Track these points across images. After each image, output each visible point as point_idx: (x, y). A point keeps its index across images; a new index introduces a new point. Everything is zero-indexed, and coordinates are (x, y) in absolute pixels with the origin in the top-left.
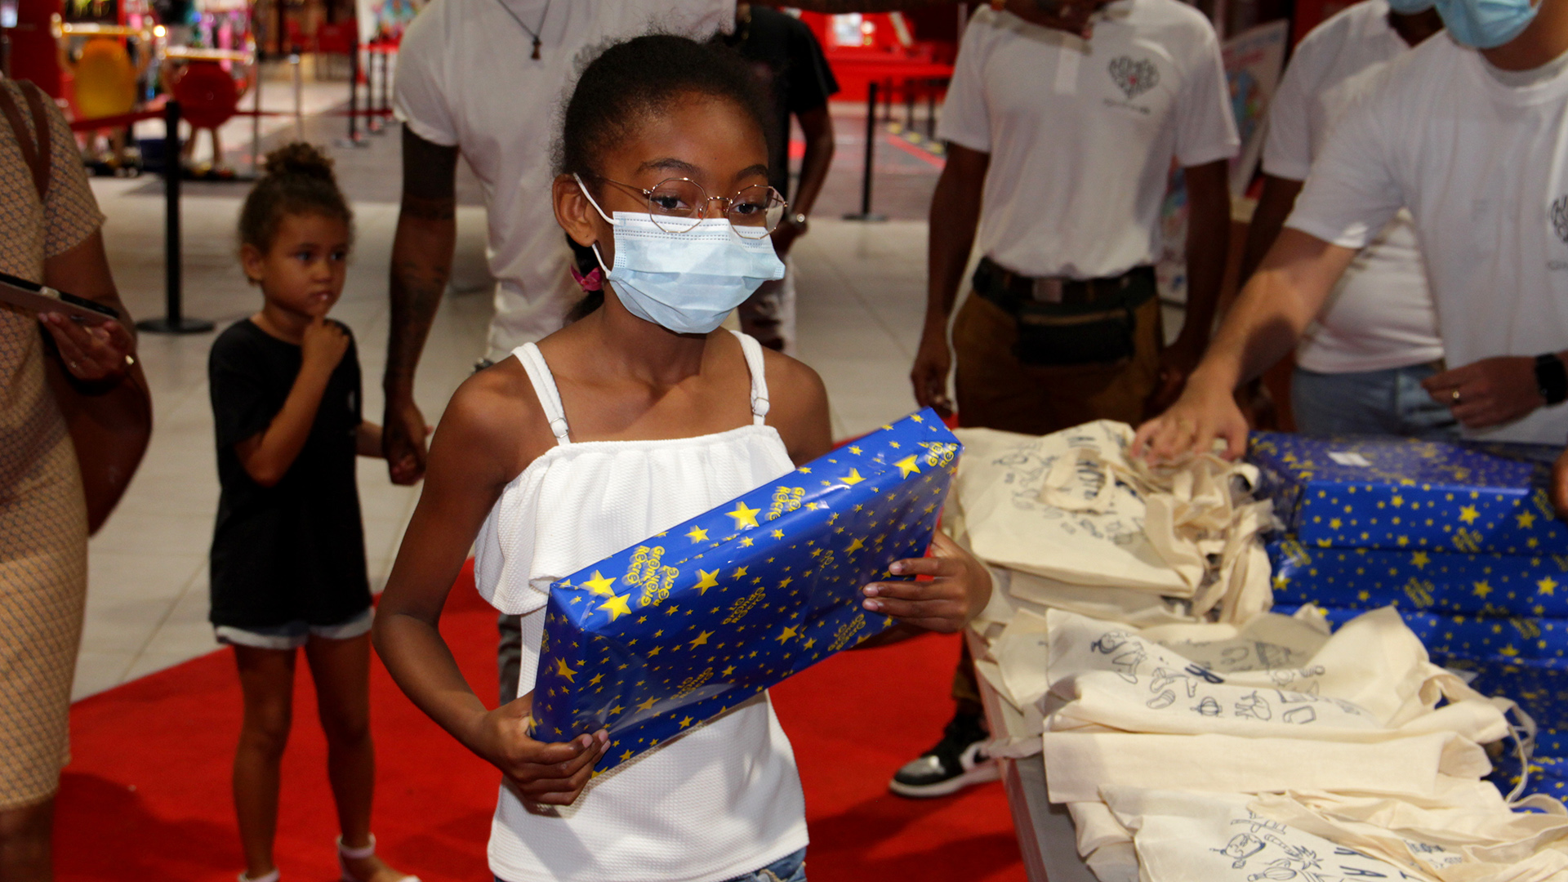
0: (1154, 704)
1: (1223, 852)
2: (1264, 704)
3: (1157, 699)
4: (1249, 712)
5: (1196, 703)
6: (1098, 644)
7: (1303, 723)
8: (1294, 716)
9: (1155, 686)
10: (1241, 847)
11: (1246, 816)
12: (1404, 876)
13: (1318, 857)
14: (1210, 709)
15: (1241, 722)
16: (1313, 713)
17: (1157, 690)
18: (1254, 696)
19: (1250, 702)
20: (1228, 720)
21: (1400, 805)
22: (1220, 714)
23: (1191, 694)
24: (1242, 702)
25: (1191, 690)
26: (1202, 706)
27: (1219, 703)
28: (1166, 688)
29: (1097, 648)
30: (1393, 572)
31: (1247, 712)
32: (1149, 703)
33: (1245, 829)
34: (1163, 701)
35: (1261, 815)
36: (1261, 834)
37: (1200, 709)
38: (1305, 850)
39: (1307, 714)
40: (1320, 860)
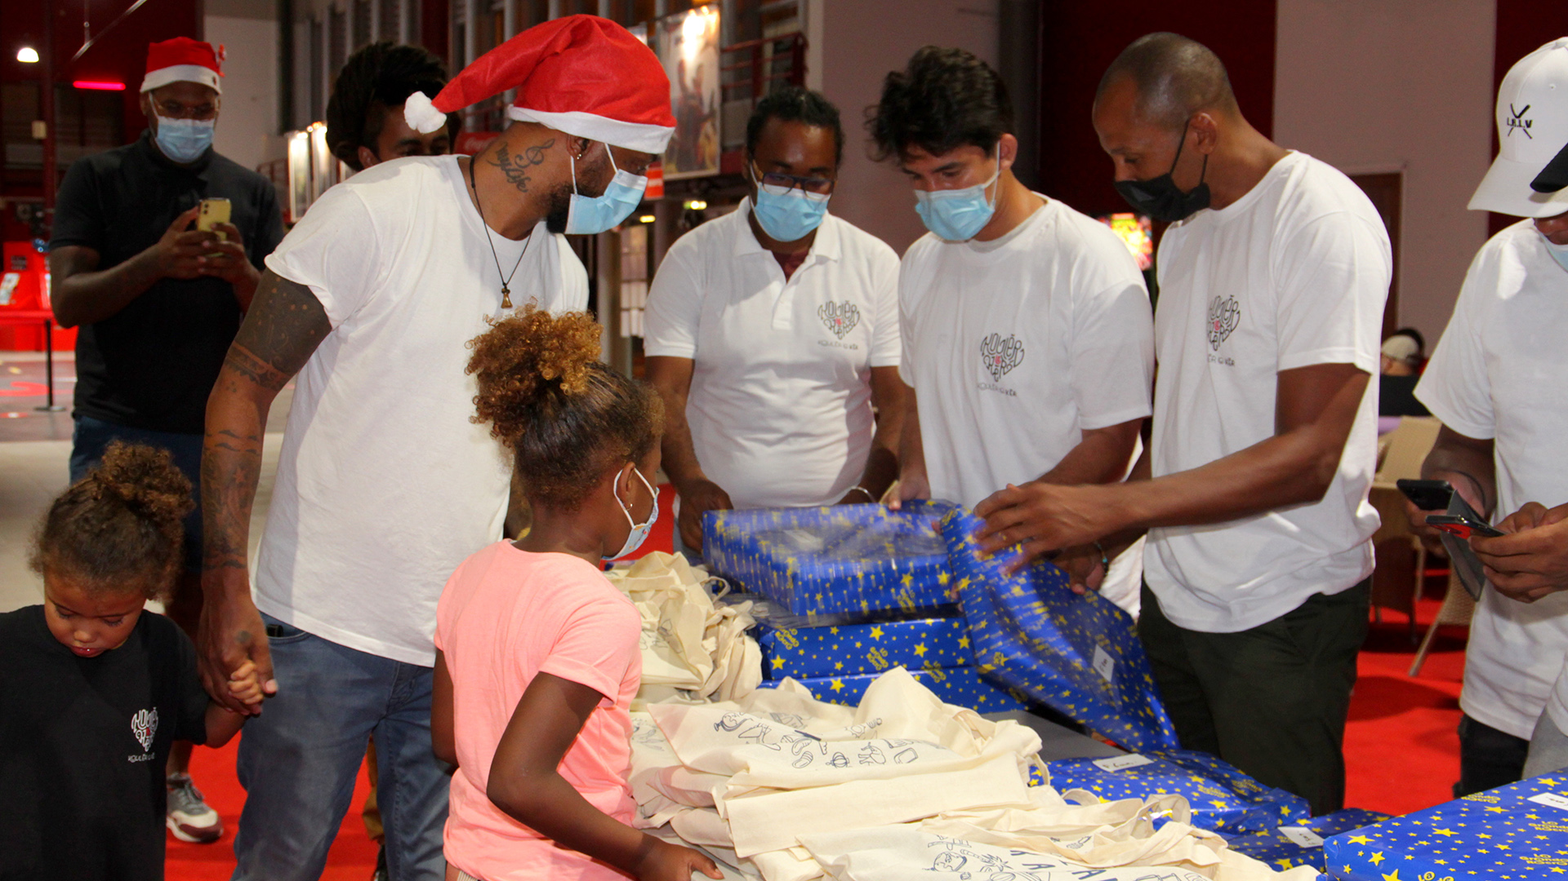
0: (798, 765)
1: (933, 869)
2: (879, 752)
3: (799, 760)
4: (870, 759)
5: (829, 759)
6: (721, 724)
7: (909, 762)
8: (902, 757)
9: (795, 750)
10: (947, 864)
11: (938, 839)
12: (1065, 863)
13: (1004, 860)
14: (840, 761)
15: (865, 769)
16: (915, 753)
17: (798, 753)
18: (870, 747)
19: (868, 751)
20: (856, 768)
21: (1013, 812)
22: (848, 765)
23: (825, 752)
24: (862, 753)
25: (824, 749)
26: (834, 760)
27: (846, 757)
28: (804, 750)
29: (721, 727)
30: (858, 645)
31: (868, 760)
32: (794, 764)
33: (942, 848)
34: (804, 761)
35: (946, 836)
36: (957, 849)
37: (833, 763)
38: (992, 857)
39: (909, 755)
40: (1007, 862)
